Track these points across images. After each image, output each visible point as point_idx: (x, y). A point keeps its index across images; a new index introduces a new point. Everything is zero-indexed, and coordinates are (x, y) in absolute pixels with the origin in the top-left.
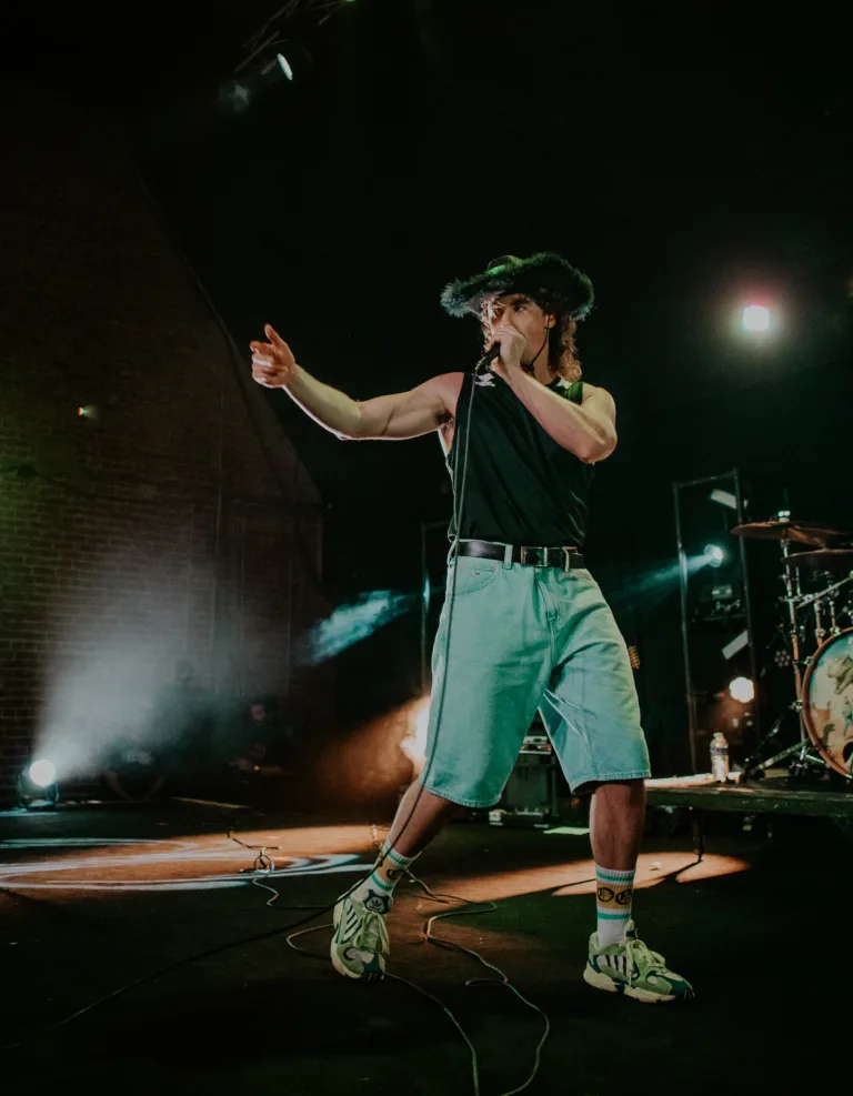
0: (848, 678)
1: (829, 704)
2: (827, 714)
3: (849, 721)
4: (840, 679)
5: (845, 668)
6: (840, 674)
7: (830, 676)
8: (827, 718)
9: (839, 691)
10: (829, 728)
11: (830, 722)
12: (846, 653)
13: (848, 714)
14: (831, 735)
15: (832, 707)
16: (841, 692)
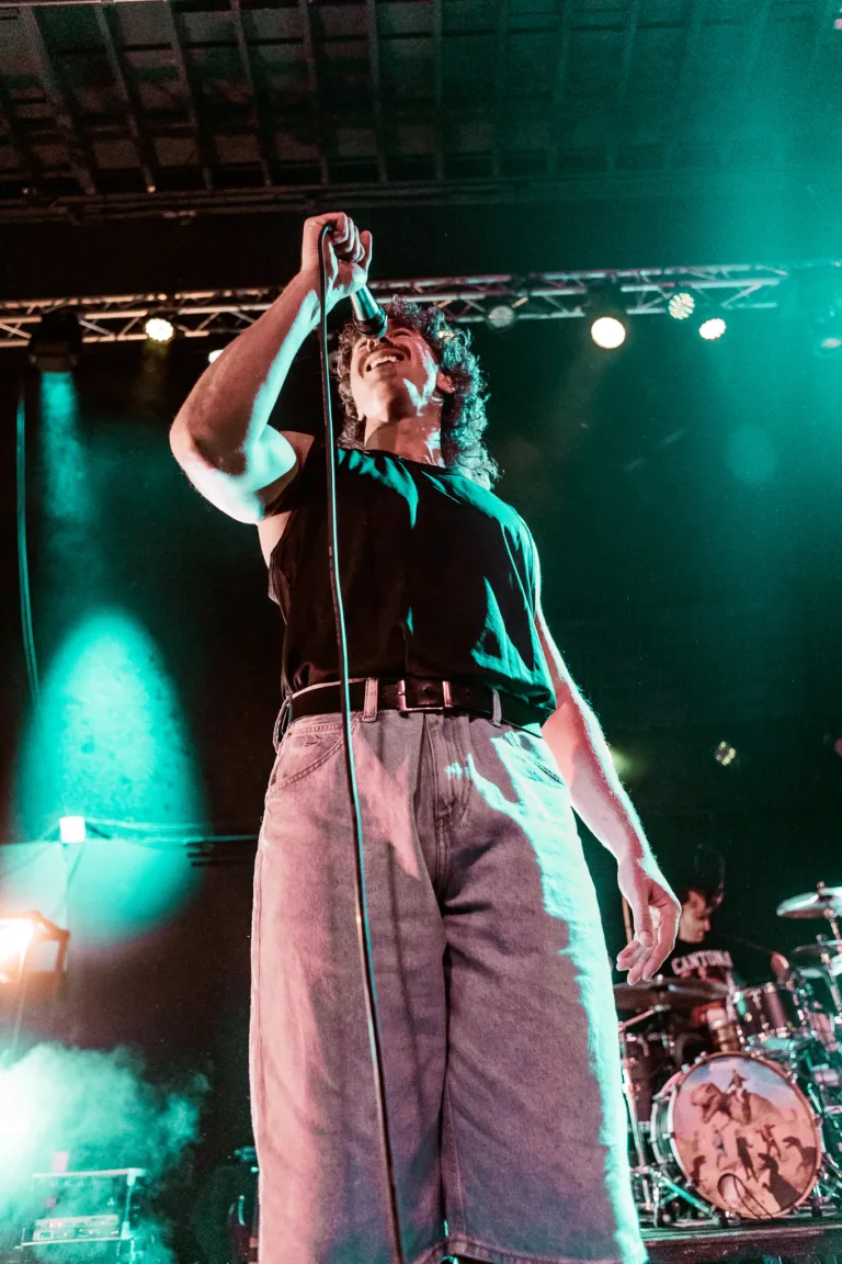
0: (714, 1106)
1: (696, 1134)
2: (695, 1145)
3: (720, 1151)
4: (706, 1107)
5: (709, 1095)
6: (705, 1101)
7: (694, 1104)
8: (696, 1149)
9: (707, 1120)
10: (699, 1161)
11: (700, 1153)
12: (709, 1079)
13: (718, 1143)
14: (703, 1168)
15: (700, 1137)
16: (709, 1120)
